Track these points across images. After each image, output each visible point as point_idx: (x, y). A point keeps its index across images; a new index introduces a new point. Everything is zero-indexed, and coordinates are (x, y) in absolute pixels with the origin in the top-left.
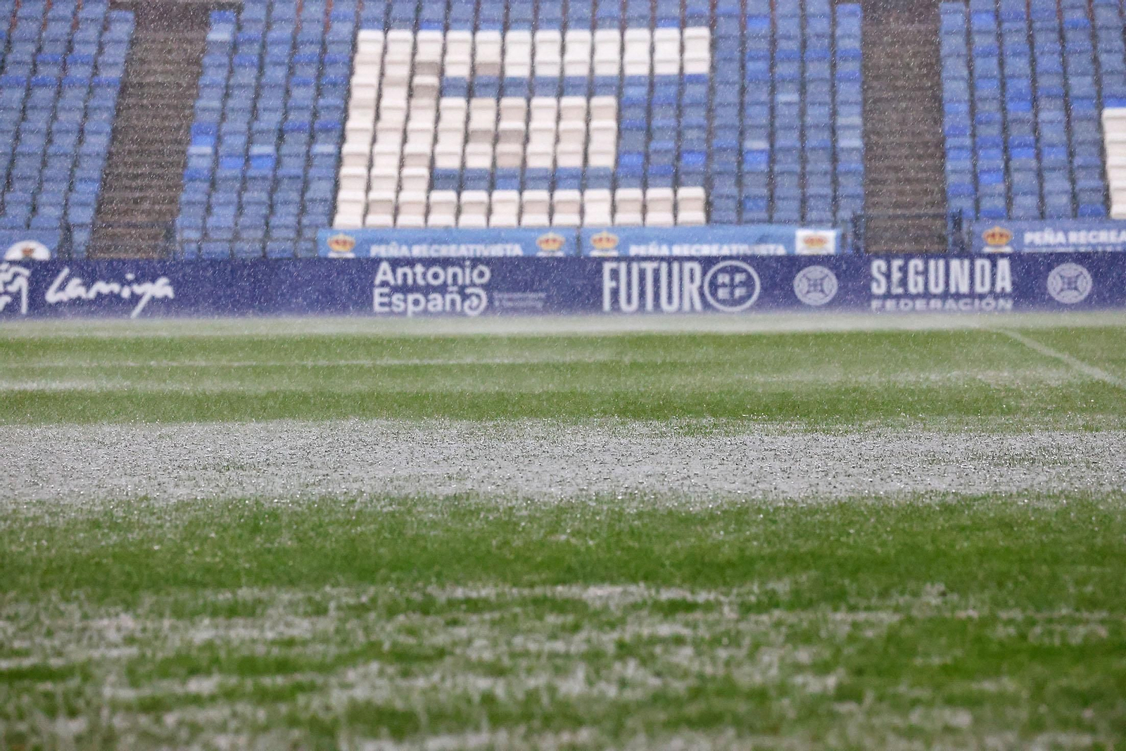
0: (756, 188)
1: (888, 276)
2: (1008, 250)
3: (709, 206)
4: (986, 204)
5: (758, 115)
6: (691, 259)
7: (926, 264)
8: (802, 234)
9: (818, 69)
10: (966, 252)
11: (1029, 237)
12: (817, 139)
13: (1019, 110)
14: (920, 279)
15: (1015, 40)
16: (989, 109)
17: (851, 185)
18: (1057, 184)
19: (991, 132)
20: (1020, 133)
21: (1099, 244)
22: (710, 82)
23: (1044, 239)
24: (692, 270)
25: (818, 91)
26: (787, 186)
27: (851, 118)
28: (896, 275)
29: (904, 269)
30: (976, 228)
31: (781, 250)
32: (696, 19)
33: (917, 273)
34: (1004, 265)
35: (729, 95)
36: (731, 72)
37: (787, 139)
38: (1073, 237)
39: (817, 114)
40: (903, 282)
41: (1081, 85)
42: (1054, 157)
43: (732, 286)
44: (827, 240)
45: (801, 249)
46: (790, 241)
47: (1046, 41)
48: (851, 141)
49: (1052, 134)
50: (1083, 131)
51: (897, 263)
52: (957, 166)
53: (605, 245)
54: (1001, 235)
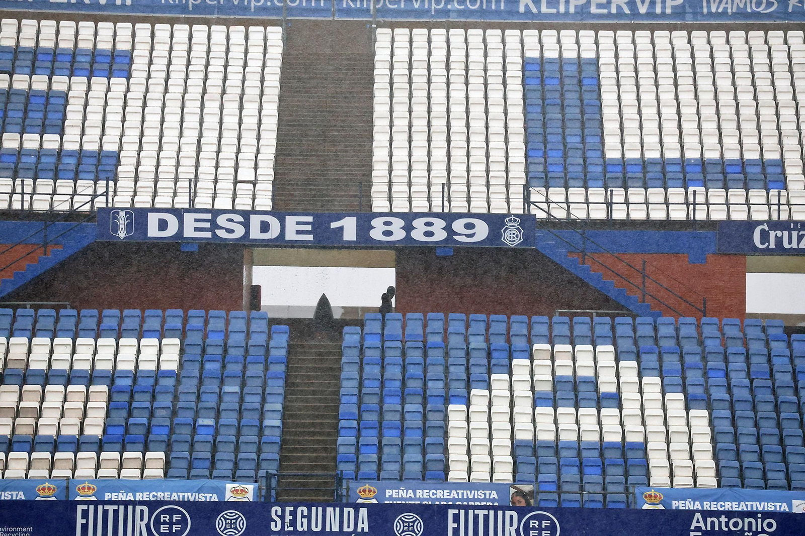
0: (203, 452)
1: (282, 517)
3: (168, 465)
4: (365, 469)
5: (210, 401)
6: (141, 503)
7: (310, 511)
8: (230, 486)
9: (255, 370)
10: (339, 503)
11: (388, 493)
12: (250, 418)
13: (393, 403)
14: (305, 521)
15: (393, 355)
16: (372, 402)
17: (271, 453)
18: (413, 455)
19: (371, 418)
20: (392, 418)
21: (437, 499)
22: (177, 377)
23: (397, 494)
24: (142, 511)
25: (254, 386)
26: (225, 453)
27: (275, 405)
28: (288, 518)
29: (294, 513)
30: (353, 484)
31: (215, 498)
32: (172, 333)
33: (303, 517)
34: (363, 512)
35: (190, 385)
36: (193, 370)
37: (229, 418)
38: (419, 493)
39: (253, 401)
40: (293, 523)
41: (436, 387)
42: (414, 437)
43: (171, 524)
44: (249, 492)
45: (229, 497)
46: (221, 492)
47: (415, 355)
48: (273, 421)
49: (412, 421)
50: (434, 419)
51: (289, 509)
52: (345, 442)
53: (86, 492)
54: (370, 491)
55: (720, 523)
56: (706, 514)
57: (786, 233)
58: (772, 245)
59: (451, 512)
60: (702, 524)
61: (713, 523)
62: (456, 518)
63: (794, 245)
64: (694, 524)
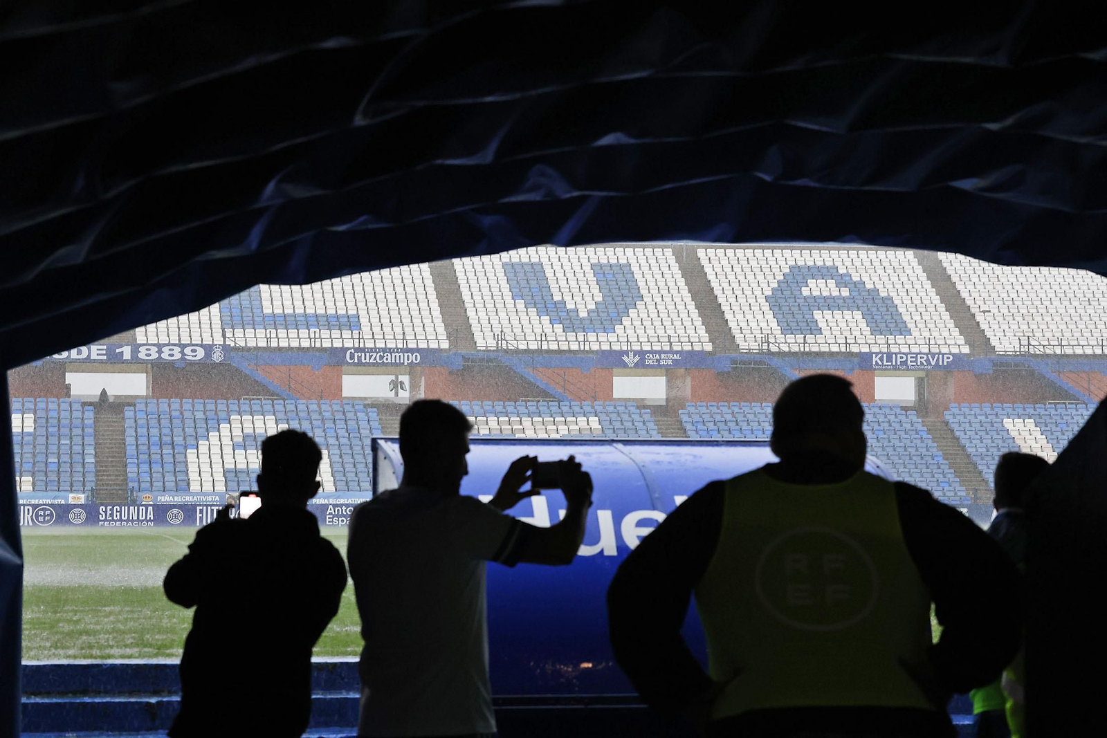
0: (53, 477)
1: (106, 512)
2: (151, 503)
3: (34, 484)
4: (143, 485)
5: (53, 449)
6: (28, 505)
7: (121, 509)
8: (71, 495)
9: (77, 431)
10: (134, 503)
11: (159, 498)
12: (77, 458)
13: (154, 449)
14: (118, 514)
15: (153, 423)
16: (143, 448)
17: (91, 477)
18: (169, 477)
19: (143, 457)
20: (155, 457)
21: (186, 501)
22: (34, 435)
23: (164, 499)
24: (28, 509)
25: (77, 440)
26: (65, 477)
27: (90, 450)
28: (109, 512)
29: (112, 510)
30: (139, 494)
31: (63, 502)
32: (29, 411)
33: (117, 512)
34: (150, 509)
35: (42, 440)
36: (42, 431)
37: (65, 458)
38: (176, 498)
39: (77, 449)
40: (112, 515)
41: (178, 440)
42: (169, 467)
43: (45, 516)
44: (81, 498)
45: (71, 501)
46: (67, 499)
47: (165, 423)
48: (90, 459)
49: (169, 459)
50: (179, 458)
51: (109, 508)
52: (131, 470)
54: (149, 497)
55: (342, 510)
56: (335, 506)
57: (363, 354)
58: (356, 361)
59: (198, 508)
60: (333, 511)
61: (338, 510)
62: (201, 511)
63: (367, 361)
64: (329, 511)
